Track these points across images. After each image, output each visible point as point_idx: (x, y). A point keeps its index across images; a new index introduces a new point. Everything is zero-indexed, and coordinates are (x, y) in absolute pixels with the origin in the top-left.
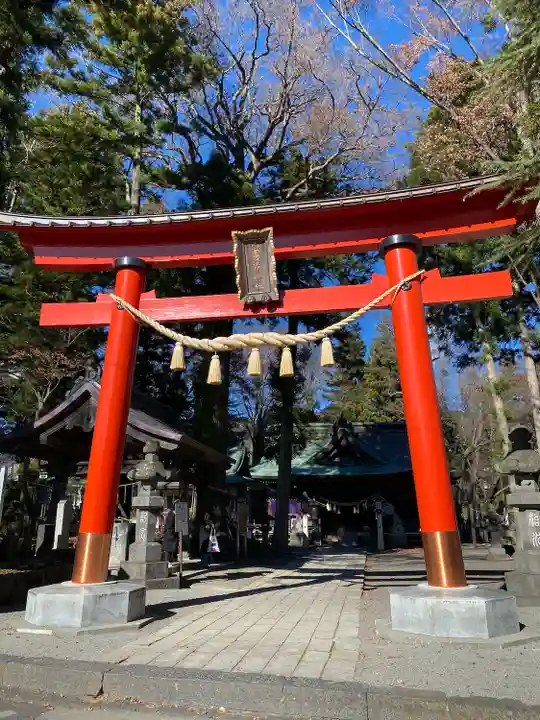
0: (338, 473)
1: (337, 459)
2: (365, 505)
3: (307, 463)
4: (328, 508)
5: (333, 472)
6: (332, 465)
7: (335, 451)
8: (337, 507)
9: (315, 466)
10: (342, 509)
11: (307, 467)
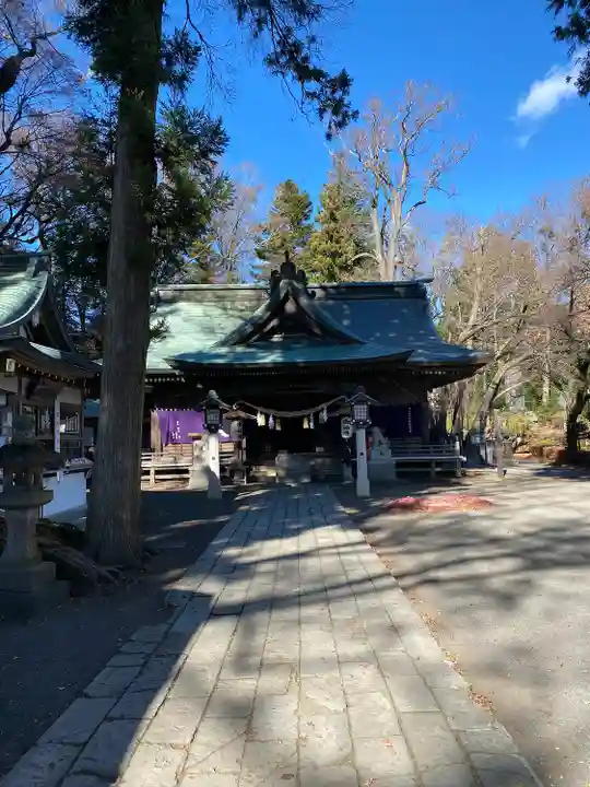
0: (280, 360)
1: (276, 338)
2: (324, 416)
3: (223, 344)
4: (261, 421)
5: (271, 358)
6: (270, 347)
7: (274, 323)
8: (275, 418)
9: (240, 349)
10: (284, 421)
11: (224, 350)
